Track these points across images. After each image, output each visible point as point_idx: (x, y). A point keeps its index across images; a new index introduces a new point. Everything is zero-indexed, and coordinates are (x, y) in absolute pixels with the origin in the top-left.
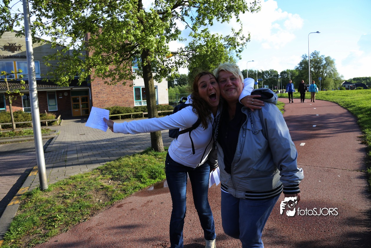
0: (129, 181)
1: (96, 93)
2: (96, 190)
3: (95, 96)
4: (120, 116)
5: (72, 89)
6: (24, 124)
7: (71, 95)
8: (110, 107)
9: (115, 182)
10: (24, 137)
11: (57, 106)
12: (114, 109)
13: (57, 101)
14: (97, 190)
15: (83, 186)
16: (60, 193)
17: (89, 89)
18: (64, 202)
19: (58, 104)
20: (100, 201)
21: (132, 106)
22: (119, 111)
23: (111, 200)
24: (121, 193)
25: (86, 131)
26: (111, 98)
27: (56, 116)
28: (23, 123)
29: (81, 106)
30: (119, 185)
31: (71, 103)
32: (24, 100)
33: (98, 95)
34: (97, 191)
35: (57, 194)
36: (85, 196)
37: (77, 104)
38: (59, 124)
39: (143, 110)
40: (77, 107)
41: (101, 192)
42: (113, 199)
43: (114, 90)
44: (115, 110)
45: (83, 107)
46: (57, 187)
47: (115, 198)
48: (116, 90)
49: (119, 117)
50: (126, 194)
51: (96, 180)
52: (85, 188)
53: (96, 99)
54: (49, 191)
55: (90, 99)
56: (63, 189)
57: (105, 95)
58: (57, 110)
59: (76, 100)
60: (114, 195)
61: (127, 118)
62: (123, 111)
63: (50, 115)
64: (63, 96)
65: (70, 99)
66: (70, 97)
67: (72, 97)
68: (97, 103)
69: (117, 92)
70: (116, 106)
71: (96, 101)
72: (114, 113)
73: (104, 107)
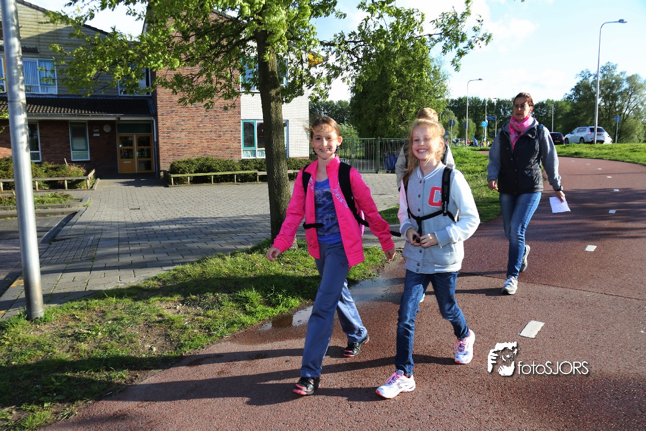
0: (219, 308)
1: (165, 130)
2: (147, 324)
3: (163, 135)
4: (212, 177)
5: (119, 118)
7: (117, 132)
8: (193, 159)
9: (189, 310)
11: (89, 151)
13: (90, 142)
14: (149, 325)
15: (120, 313)
16: (69, 327)
17: (153, 121)
18: (74, 348)
19: (90, 148)
20: (151, 349)
21: (236, 159)
22: (211, 166)
23: (176, 349)
24: (200, 335)
25: (143, 202)
26: (197, 141)
27: (85, 171)
29: (136, 154)
30: (197, 315)
31: (116, 145)
33: (171, 134)
34: (150, 327)
35: (62, 328)
36: (120, 337)
38: (91, 188)
39: (258, 166)
40: (128, 154)
41: (157, 330)
42: (182, 345)
44: (203, 165)
46: (65, 313)
47: (185, 345)
48: (206, 124)
49: (211, 179)
50: (210, 335)
51: (149, 303)
52: (122, 319)
53: (166, 141)
54: (45, 321)
55: (155, 142)
56: (76, 318)
58: (89, 159)
59: (127, 142)
60: (185, 336)
61: (227, 181)
62: (218, 168)
63: (74, 168)
64: (102, 132)
65: (116, 138)
66: (115, 134)
67: (119, 135)
68: (169, 150)
69: (207, 130)
70: (205, 157)
71: (165, 144)
72: (199, 170)
73: (182, 159)
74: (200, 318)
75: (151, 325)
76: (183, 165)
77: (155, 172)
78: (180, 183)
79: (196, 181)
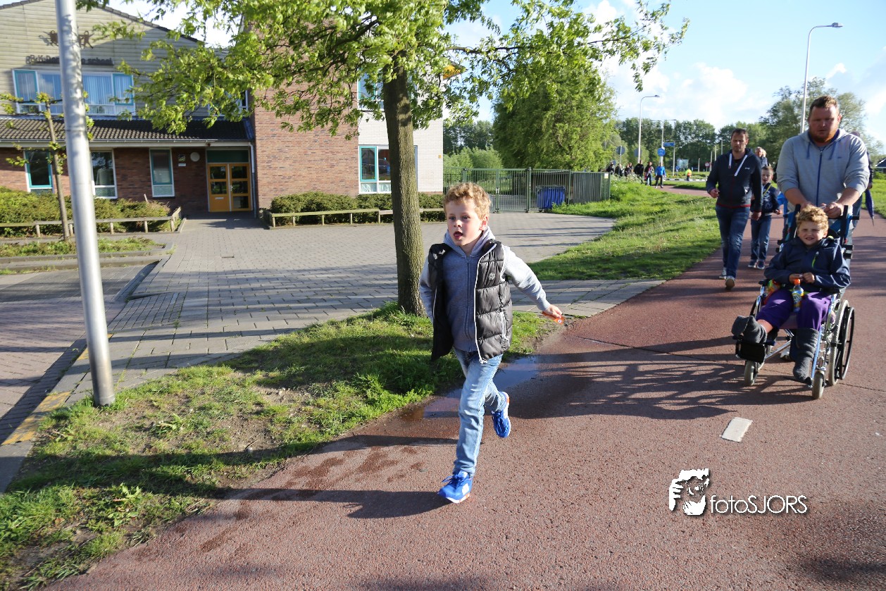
0: (333, 395)
2: (241, 416)
7: (206, 161)
9: (296, 396)
11: (173, 185)
12: (308, 198)
16: (144, 417)
18: (151, 447)
19: (175, 181)
20: (247, 450)
23: (278, 450)
30: (304, 404)
31: (205, 178)
32: (96, 168)
34: (246, 420)
35: (137, 418)
36: (208, 433)
37: (221, 183)
39: (380, 203)
40: (220, 189)
41: (256, 423)
42: (285, 447)
43: (310, 153)
45: (235, 191)
46: (141, 398)
47: (289, 444)
48: (315, 151)
51: (245, 387)
52: (211, 408)
53: (265, 172)
54: (116, 408)
56: (153, 405)
57: (288, 162)
58: (173, 195)
60: (289, 433)
63: (155, 206)
65: (205, 170)
66: (205, 164)
67: (209, 164)
68: (270, 183)
69: (316, 158)
70: (314, 192)
71: (265, 176)
72: (308, 209)
73: (286, 194)
74: (309, 408)
75: (245, 416)
76: (287, 202)
77: (254, 210)
78: (283, 224)
79: (303, 221)
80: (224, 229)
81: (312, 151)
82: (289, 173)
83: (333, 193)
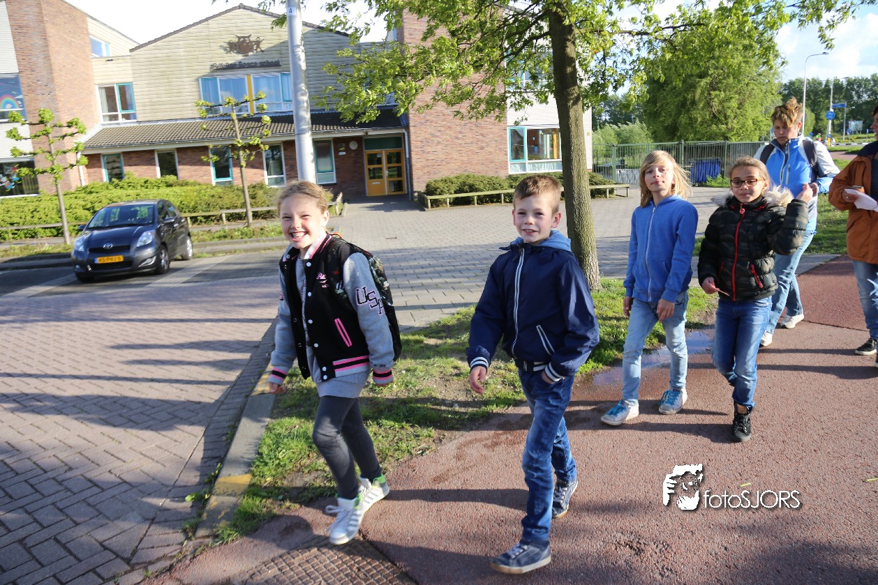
1: (419, 144)
2: (443, 377)
3: (417, 150)
4: (476, 198)
5: (367, 133)
6: (269, 212)
7: (364, 148)
8: (452, 176)
10: (270, 241)
11: (334, 173)
12: (460, 180)
13: (335, 161)
17: (404, 134)
19: (336, 169)
21: (502, 175)
22: (473, 185)
25: (399, 230)
26: (455, 155)
27: (332, 195)
28: (265, 209)
29: (386, 173)
31: (363, 165)
32: (267, 159)
33: (425, 148)
34: (447, 380)
36: (418, 391)
37: (379, 168)
38: (340, 214)
40: (376, 174)
41: (456, 383)
42: (486, 403)
43: (461, 136)
44: (464, 184)
45: (390, 176)
47: (490, 402)
48: (465, 134)
49: (473, 200)
52: (415, 370)
53: (419, 157)
55: (407, 156)
57: (440, 147)
58: (335, 182)
59: (374, 160)
60: (488, 393)
61: (492, 202)
62: (481, 187)
64: (348, 150)
65: (363, 156)
66: (362, 151)
67: (367, 152)
68: (423, 167)
69: (468, 141)
70: (466, 174)
71: (419, 160)
72: (460, 191)
73: (438, 177)
74: (501, 371)
75: (446, 377)
76: (441, 185)
77: (408, 194)
78: (438, 206)
79: (457, 202)
80: (383, 212)
81: (463, 135)
82: (442, 156)
83: (484, 174)
